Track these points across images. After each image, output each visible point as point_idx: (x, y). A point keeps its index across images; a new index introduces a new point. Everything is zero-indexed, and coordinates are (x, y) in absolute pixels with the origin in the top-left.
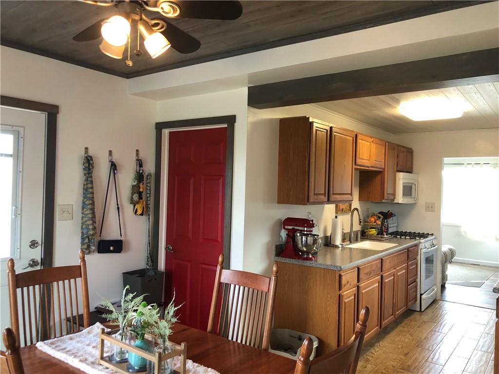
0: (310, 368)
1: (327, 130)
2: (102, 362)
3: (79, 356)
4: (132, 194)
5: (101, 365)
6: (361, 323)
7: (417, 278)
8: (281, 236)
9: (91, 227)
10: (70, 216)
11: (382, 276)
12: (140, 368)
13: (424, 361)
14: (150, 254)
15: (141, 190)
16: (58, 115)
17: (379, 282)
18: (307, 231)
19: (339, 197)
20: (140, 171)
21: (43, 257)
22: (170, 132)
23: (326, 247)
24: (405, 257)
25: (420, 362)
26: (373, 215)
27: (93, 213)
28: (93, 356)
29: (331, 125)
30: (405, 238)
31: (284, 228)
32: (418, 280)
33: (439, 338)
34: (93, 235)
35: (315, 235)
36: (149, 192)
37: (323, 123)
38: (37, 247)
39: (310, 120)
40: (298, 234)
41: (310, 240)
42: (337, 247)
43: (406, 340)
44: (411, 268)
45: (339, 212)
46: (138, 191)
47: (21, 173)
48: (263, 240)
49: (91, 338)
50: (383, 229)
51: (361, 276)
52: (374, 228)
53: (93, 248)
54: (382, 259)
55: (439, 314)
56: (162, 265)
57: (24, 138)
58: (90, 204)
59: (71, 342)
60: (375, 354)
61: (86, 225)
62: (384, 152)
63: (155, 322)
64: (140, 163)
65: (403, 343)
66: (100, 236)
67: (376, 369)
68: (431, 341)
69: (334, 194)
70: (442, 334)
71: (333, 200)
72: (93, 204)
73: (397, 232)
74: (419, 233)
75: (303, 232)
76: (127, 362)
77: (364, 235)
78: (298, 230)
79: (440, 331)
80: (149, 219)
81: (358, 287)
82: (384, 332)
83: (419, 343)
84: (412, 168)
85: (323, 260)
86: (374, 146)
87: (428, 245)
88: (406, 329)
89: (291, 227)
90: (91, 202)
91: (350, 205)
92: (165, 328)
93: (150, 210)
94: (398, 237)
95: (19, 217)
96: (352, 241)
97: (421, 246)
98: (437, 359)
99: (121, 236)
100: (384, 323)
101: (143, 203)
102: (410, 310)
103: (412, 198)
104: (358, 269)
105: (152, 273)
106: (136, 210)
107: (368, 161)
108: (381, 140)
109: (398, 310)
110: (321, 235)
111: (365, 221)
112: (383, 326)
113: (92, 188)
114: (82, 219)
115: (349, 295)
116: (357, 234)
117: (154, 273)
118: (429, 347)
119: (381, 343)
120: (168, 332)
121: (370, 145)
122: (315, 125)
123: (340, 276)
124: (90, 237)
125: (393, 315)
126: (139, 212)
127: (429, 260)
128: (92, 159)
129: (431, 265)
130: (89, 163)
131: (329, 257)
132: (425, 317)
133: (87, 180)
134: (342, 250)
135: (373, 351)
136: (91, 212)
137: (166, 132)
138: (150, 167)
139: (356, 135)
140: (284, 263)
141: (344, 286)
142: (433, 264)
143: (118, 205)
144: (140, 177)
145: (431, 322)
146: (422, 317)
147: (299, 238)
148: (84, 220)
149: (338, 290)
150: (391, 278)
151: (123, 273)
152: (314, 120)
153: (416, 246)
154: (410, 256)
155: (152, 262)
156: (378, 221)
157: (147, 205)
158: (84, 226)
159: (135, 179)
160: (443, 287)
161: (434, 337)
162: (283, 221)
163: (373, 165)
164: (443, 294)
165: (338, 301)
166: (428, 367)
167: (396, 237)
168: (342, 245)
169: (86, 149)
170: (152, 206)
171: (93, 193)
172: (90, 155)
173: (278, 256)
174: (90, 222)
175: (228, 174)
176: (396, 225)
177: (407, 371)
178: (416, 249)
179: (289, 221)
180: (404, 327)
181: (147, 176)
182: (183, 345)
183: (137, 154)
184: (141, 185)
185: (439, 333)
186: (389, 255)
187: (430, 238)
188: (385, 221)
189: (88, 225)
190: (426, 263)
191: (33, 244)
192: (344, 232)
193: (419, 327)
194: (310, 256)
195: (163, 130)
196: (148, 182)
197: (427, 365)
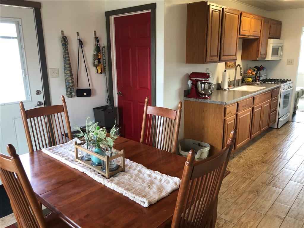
0: (193, 167)
1: (220, 11)
2: (77, 160)
3: (65, 157)
4: (94, 60)
5: (77, 161)
6: (231, 139)
7: (277, 108)
8: (188, 85)
9: (70, 81)
10: (57, 75)
11: (253, 108)
12: (99, 164)
13: (276, 158)
14: (108, 97)
15: (99, 57)
16: (41, 9)
17: (251, 111)
18: (205, 81)
19: (227, 58)
20: (98, 45)
21: (45, 100)
22: (115, 18)
23: (218, 90)
24: (270, 95)
25: (274, 158)
26: (250, 69)
27: (71, 73)
28: (73, 157)
29: (223, 7)
30: (271, 83)
31: (190, 79)
32: (278, 109)
33: (288, 144)
34: (72, 86)
35: (210, 83)
36: (104, 59)
37: (218, 6)
38: (40, 94)
39: (208, 4)
40: (199, 83)
41: (207, 86)
42: (225, 90)
43: (267, 146)
44: (273, 102)
45: (227, 68)
46: (97, 59)
47: (24, 49)
48: (176, 87)
49: (72, 146)
50: (257, 78)
51: (239, 108)
52: (250, 77)
53: (73, 94)
54: (254, 97)
55: (289, 130)
56: (116, 103)
57: (22, 26)
58: (68, 67)
59: (61, 148)
60: (246, 153)
61: (67, 80)
62: (260, 25)
63: (104, 138)
64: (97, 40)
65: (264, 147)
66: (77, 87)
67: (246, 162)
68: (283, 146)
69: (224, 56)
70: (290, 142)
71: (223, 60)
72: (70, 67)
73: (266, 79)
74: (281, 80)
75: (202, 82)
76: (91, 160)
77: (243, 82)
78: (199, 80)
79: (289, 140)
80: (106, 75)
81: (237, 115)
82: (252, 141)
83: (274, 147)
84: (280, 35)
85: (216, 99)
86: (254, 21)
87: (286, 87)
88: (267, 139)
89: (194, 79)
90: (69, 66)
91: (235, 62)
92: (111, 142)
93: (106, 70)
94: (266, 82)
95: (27, 76)
96: (235, 85)
97: (282, 88)
98: (285, 157)
99: (90, 86)
100: (253, 136)
101: (101, 65)
102: (271, 128)
103: (278, 56)
104: (238, 103)
105: (110, 108)
106: (98, 70)
107: (248, 32)
108: (259, 16)
109: (262, 128)
110: (215, 83)
111: (245, 73)
112: (252, 138)
113: (69, 57)
114: (65, 77)
115: (230, 120)
116: (239, 81)
117: (111, 108)
118: (281, 149)
119: (250, 147)
120: (112, 144)
121: (251, 19)
122: (211, 7)
123: (225, 108)
124: (71, 88)
125: (259, 131)
126: (99, 71)
127: (286, 97)
128: (66, 38)
129: (288, 100)
130: (65, 41)
131: (219, 96)
132: (280, 132)
133: (65, 52)
134: (228, 92)
135: (245, 152)
136: (70, 72)
137: (112, 18)
138: (103, 42)
139: (241, 13)
140: (189, 101)
141: (228, 114)
142: (289, 99)
143: (86, 67)
144: (98, 49)
145: (284, 135)
146: (278, 132)
147: (200, 85)
148: (66, 77)
149: (223, 117)
150: (259, 109)
151: (93, 108)
152: (211, 4)
153: (278, 88)
154: (273, 95)
155: (110, 101)
156: (253, 73)
157: (104, 67)
158: (66, 81)
159: (95, 50)
160: (294, 114)
161: (285, 143)
162: (189, 74)
163: (252, 35)
164: (294, 118)
165: (223, 124)
166: (278, 161)
167: (265, 83)
168: (228, 88)
169: (62, 31)
170: (107, 68)
171: (69, 60)
172: (65, 36)
173: (186, 97)
174: (70, 78)
175: (152, 44)
176: (265, 75)
177: (265, 163)
178: (278, 90)
179: (194, 75)
180: (265, 138)
181: (103, 48)
182: (122, 151)
183: (95, 34)
184: (99, 54)
185: (288, 141)
186: (259, 94)
187: (288, 82)
188: (259, 72)
189: (69, 80)
190: (284, 99)
191: (38, 93)
192: (230, 80)
193: (275, 138)
194: (207, 96)
195: (110, 17)
196: (103, 52)
197: (278, 160)
